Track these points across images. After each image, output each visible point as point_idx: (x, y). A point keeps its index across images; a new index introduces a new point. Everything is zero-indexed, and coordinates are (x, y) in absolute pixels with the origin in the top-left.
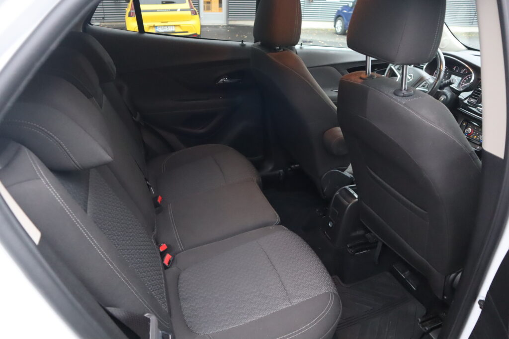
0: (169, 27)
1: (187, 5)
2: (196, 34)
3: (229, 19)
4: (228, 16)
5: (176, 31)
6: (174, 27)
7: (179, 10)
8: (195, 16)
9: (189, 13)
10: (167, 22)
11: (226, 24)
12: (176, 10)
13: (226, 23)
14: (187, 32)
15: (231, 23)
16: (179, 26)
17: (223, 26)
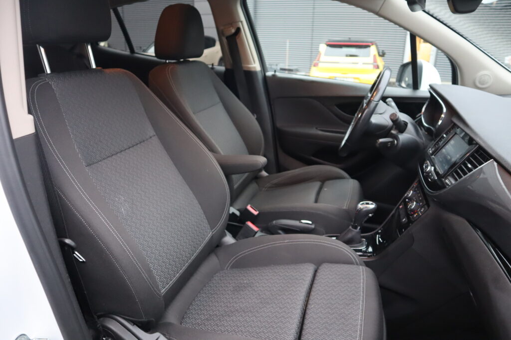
16: (358, 78)
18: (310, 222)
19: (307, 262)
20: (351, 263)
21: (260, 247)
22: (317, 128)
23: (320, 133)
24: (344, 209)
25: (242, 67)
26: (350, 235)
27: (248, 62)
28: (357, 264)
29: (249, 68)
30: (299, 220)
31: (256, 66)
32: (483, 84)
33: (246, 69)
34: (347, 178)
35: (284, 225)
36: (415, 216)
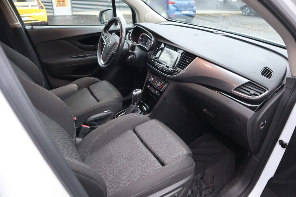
0: (24, 17)
1: (36, 3)
2: (44, 22)
3: (73, 11)
4: (72, 9)
5: (30, 20)
6: (28, 17)
7: (30, 6)
8: (43, 10)
9: (38, 8)
10: (23, 14)
11: (71, 15)
12: (28, 6)
13: (71, 13)
14: (38, 20)
15: (75, 13)
16: (31, 16)
17: (70, 16)
18: (109, 111)
19: (127, 130)
20: (146, 121)
21: (100, 135)
22: (69, 57)
23: (74, 59)
24: (116, 98)
25: (9, 26)
26: (133, 109)
27: (13, 21)
28: (149, 120)
29: (15, 25)
30: (102, 112)
31: (18, 23)
32: (148, 19)
33: (12, 27)
34: (100, 81)
35: (96, 118)
36: (163, 88)
